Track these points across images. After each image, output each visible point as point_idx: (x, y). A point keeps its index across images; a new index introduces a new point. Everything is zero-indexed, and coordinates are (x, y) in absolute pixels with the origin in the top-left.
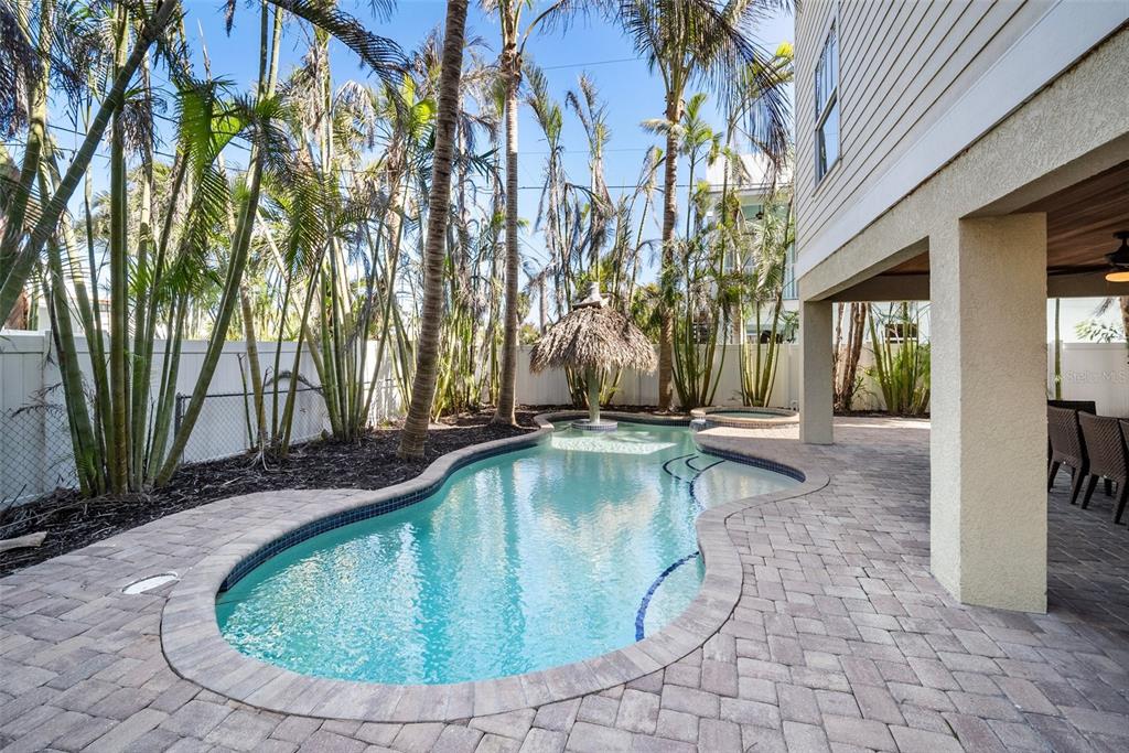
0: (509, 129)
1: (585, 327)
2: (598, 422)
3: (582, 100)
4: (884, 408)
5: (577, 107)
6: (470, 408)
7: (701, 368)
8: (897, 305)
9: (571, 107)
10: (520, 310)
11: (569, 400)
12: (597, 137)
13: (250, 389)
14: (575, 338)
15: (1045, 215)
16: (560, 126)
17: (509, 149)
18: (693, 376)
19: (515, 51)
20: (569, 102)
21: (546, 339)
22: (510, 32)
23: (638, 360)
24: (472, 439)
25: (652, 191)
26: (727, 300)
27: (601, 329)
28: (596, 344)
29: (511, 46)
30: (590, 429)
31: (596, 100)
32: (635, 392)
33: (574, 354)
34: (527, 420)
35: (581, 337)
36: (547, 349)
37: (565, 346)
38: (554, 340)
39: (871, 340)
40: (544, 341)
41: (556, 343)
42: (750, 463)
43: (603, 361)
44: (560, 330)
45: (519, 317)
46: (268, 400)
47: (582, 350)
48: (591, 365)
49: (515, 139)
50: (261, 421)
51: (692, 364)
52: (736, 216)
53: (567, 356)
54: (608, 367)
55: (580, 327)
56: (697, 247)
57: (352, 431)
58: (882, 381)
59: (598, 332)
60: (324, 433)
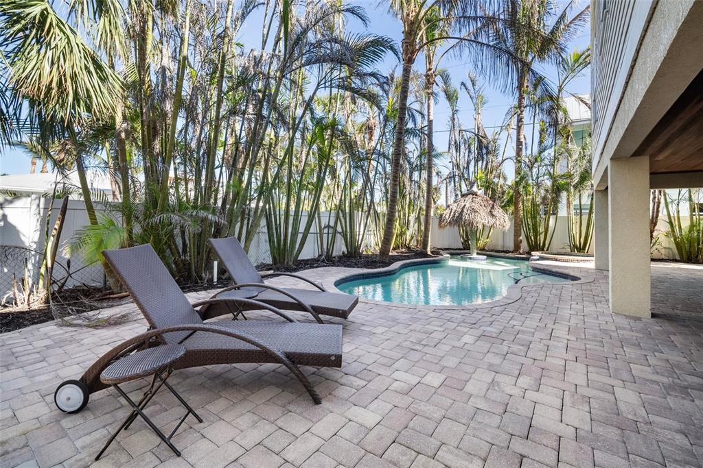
0: (429, 109)
1: (468, 205)
2: (475, 255)
3: (469, 85)
4: (678, 258)
5: (466, 89)
6: (407, 247)
7: (542, 229)
8: (684, 191)
9: (464, 89)
10: (434, 196)
11: (461, 246)
12: (479, 102)
13: (318, 232)
14: (462, 211)
15: (648, 157)
16: (457, 99)
17: (429, 118)
18: (536, 233)
19: (432, 72)
20: (463, 87)
21: (447, 211)
22: (430, 63)
23: (498, 223)
24: (408, 258)
25: (511, 131)
26: (557, 190)
27: (476, 206)
28: (473, 214)
29: (430, 69)
30: (471, 259)
31: (477, 83)
32: (500, 243)
33: (461, 219)
34: (436, 252)
35: (465, 211)
36: (447, 217)
37: (457, 215)
38: (451, 212)
39: (665, 213)
40: (445, 212)
41: (452, 214)
42: (556, 276)
43: (477, 223)
44: (454, 207)
45: (434, 201)
46: (325, 236)
47: (466, 217)
48: (471, 224)
49: (432, 114)
50: (322, 244)
51: (536, 227)
52: (568, 139)
53: (457, 220)
54: (480, 227)
55: (465, 205)
56: (539, 160)
57: (355, 252)
58: (675, 240)
59: (475, 208)
60: (343, 253)
